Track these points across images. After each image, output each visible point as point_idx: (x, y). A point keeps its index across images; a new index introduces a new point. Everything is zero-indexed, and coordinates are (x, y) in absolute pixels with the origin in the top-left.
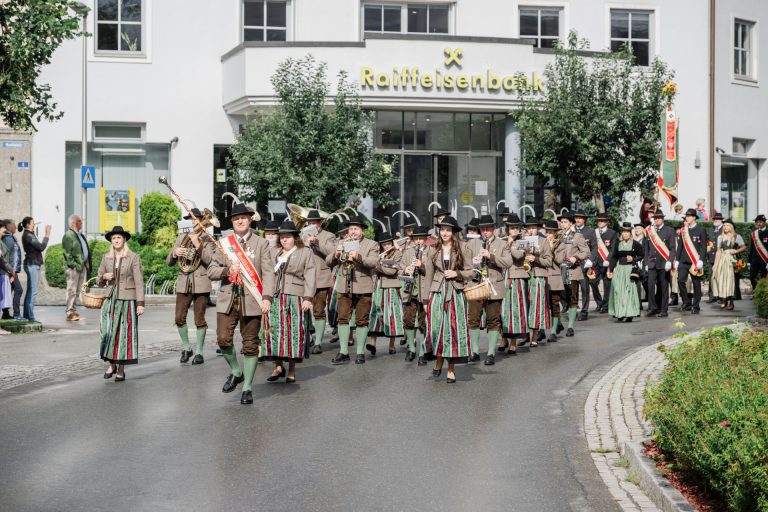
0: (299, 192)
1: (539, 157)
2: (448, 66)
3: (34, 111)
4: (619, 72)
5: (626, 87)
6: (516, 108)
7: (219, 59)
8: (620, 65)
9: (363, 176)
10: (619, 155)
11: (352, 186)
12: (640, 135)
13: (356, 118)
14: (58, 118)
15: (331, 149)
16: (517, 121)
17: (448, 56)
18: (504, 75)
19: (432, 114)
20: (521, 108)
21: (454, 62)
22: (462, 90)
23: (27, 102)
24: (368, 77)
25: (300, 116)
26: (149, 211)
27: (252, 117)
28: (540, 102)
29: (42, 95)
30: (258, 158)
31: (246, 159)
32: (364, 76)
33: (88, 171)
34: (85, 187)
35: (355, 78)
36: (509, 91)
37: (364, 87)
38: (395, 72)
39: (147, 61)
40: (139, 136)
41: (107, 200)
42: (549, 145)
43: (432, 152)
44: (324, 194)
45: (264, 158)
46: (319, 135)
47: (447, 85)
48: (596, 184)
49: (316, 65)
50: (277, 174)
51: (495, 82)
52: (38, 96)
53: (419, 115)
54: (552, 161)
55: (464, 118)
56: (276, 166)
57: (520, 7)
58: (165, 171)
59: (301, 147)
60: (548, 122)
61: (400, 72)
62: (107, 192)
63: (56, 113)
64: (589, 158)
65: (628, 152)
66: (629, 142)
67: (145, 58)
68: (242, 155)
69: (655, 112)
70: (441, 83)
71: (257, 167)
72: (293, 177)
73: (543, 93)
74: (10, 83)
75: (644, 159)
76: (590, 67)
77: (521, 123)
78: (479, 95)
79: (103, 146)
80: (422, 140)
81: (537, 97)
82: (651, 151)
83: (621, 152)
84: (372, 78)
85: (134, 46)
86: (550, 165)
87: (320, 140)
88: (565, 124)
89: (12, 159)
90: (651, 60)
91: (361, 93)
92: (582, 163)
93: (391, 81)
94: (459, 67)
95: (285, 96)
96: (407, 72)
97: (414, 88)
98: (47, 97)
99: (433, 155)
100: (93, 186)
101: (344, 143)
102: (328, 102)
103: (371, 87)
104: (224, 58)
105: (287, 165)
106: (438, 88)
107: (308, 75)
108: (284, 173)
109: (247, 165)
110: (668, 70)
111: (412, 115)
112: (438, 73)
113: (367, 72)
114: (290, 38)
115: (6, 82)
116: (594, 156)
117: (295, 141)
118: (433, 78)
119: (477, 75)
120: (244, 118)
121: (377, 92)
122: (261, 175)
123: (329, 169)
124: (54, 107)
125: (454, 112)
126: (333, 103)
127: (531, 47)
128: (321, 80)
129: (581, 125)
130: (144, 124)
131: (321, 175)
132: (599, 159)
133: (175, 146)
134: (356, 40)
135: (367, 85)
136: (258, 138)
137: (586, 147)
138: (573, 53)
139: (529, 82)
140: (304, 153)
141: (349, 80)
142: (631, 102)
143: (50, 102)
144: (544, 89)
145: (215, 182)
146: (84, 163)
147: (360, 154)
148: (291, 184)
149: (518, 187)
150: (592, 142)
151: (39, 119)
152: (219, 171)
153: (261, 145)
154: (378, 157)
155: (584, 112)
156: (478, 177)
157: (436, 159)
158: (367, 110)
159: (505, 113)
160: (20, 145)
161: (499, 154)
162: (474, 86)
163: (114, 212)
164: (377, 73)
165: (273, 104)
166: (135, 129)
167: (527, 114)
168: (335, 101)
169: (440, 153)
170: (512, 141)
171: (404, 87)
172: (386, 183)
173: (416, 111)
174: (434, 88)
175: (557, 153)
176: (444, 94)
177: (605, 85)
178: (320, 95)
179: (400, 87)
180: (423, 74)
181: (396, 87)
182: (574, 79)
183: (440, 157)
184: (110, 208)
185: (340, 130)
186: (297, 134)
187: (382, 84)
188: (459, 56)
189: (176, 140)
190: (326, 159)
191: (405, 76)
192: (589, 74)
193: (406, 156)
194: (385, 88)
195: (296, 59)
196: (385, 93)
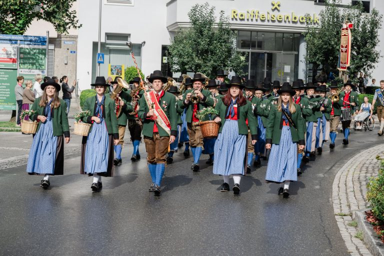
0: (200, 68)
1: (315, 54)
2: (273, 10)
3: (68, 24)
4: (356, 15)
5: (359, 22)
6: (305, 31)
7: (166, 5)
8: (356, 11)
9: (230, 61)
10: (354, 55)
11: (225, 66)
12: (365, 45)
13: (228, 34)
14: (79, 27)
15: (215, 48)
16: (305, 37)
17: (273, 5)
18: (300, 15)
19: (265, 33)
20: (307, 31)
21: (276, 8)
22: (280, 22)
23: (64, 19)
24: (235, 14)
25: (201, 32)
26: (129, 75)
27: (179, 32)
28: (317, 29)
29: (72, 16)
30: (181, 51)
31: (175, 52)
32: (233, 14)
33: (101, 55)
34: (99, 63)
35: (229, 14)
36: (302, 23)
37: (233, 19)
38: (248, 12)
39: (132, 5)
40: (127, 40)
41: (112, 70)
42: (320, 49)
43: (264, 51)
44: (211, 69)
45: (183, 51)
46: (210, 41)
47: (272, 19)
49: (210, 8)
50: (189, 59)
51: (295, 18)
52: (70, 17)
53: (259, 33)
54: (321, 57)
55: (281, 35)
56: (189, 55)
58: (139, 57)
59: (201, 47)
60: (320, 38)
61: (250, 12)
62: (111, 66)
63: (78, 25)
65: (358, 53)
66: (359, 48)
67: (131, 3)
68: (174, 49)
69: (372, 34)
70: (269, 18)
71: (180, 56)
72: (197, 61)
73: (318, 24)
74: (56, 9)
75: (366, 57)
76: (342, 12)
77: (307, 38)
78: (287, 24)
79: (110, 44)
80: (260, 45)
81: (315, 26)
82: (369, 53)
83: (355, 53)
84: (237, 15)
86: (320, 58)
87: (210, 44)
88: (328, 39)
89: (68, 49)
90: (371, 9)
91: (231, 22)
92: (336, 58)
93: (246, 16)
94: (279, 11)
95: (194, 22)
96: (254, 12)
97: (257, 20)
98: (74, 17)
99: (265, 53)
100: (103, 63)
101: (221, 45)
102: (215, 26)
103: (236, 19)
104: (168, 4)
105: (194, 55)
106: (268, 21)
107: (205, 12)
108: (193, 58)
110: (379, 14)
111: (256, 33)
112: (268, 13)
113: (234, 12)
115: (54, 9)
117: (198, 44)
118: (266, 16)
119: (287, 15)
120: (175, 31)
121: (239, 22)
122: (182, 59)
123: (214, 57)
124: (77, 22)
125: (276, 32)
126: (217, 27)
127: (314, 2)
128: (212, 15)
129: (336, 40)
130: (130, 35)
131: (210, 60)
133: (144, 45)
136: (181, 42)
137: (338, 50)
138: (334, 5)
139: (312, 19)
140: (202, 50)
141: (225, 15)
142: (361, 29)
143: (75, 19)
144: (320, 22)
145: (162, 63)
146: (99, 52)
147: (229, 51)
148: (196, 64)
149: (305, 68)
151: (69, 28)
152: (164, 58)
153: (182, 45)
154: (238, 53)
155: (338, 33)
156: (286, 64)
157: (266, 55)
158: (233, 30)
159: (300, 33)
160: (71, 43)
161: (296, 53)
162: (285, 20)
164: (239, 12)
165: (189, 26)
166: (125, 37)
167: (310, 33)
168: (218, 25)
169: (268, 52)
170: (303, 47)
171: (252, 20)
172: (241, 65)
173: (257, 31)
174: (266, 21)
175: (324, 53)
176: (271, 23)
178: (211, 22)
179: (250, 20)
180: (260, 15)
181: (248, 20)
182: (334, 17)
183: (268, 53)
184: (113, 74)
185: (220, 39)
186: (199, 40)
187: (241, 18)
188: (279, 5)
189: (144, 43)
190: (212, 53)
191: (252, 14)
192: (341, 15)
193: (252, 53)
194: (243, 20)
195: (200, 4)
196: (243, 22)
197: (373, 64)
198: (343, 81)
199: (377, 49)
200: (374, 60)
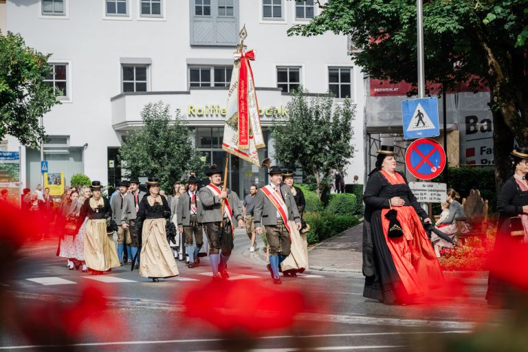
0: (157, 173)
1: (283, 152)
5: (329, 114)
6: (272, 125)
7: (110, 99)
9: (190, 163)
10: (326, 150)
11: (184, 169)
12: (338, 137)
13: (186, 134)
15: (172, 150)
16: (272, 132)
18: (265, 108)
20: (274, 125)
23: (35, 135)
24: (192, 110)
25: (156, 133)
28: (285, 122)
30: (135, 155)
31: (128, 156)
32: (190, 110)
33: (45, 164)
34: (43, 172)
35: (185, 111)
37: (190, 116)
38: (207, 107)
39: (70, 101)
40: (66, 143)
41: (49, 179)
42: (288, 145)
44: (169, 173)
45: (137, 155)
46: (166, 143)
48: (314, 166)
49: (164, 106)
50: (145, 164)
51: (261, 111)
53: (220, 129)
56: (144, 160)
57: (277, 66)
58: (78, 163)
59: (157, 149)
60: (287, 133)
61: (209, 107)
62: (49, 175)
64: (309, 152)
65: (331, 149)
66: (331, 143)
67: (69, 100)
68: (126, 153)
69: (345, 127)
71: (134, 160)
72: (153, 165)
73: (287, 117)
75: (339, 152)
77: (274, 134)
79: (46, 149)
81: (282, 119)
82: (342, 148)
83: (327, 148)
84: (194, 111)
85: (62, 93)
86: (289, 156)
87: (167, 145)
88: (296, 135)
91: (188, 119)
92: (305, 154)
93: (204, 112)
95: (149, 122)
96: (213, 107)
97: (217, 115)
98: (43, 132)
100: (47, 171)
101: (179, 147)
102: (171, 124)
103: (194, 115)
104: (113, 99)
105: (149, 158)
107: (160, 111)
108: (148, 163)
109: (129, 159)
111: (217, 129)
113: (191, 108)
114: (148, 90)
116: (312, 150)
117: (154, 146)
120: (124, 133)
121: (197, 118)
122: (136, 164)
123: (172, 160)
126: (174, 125)
127: (280, 92)
128: (167, 114)
129: (305, 135)
130: (69, 136)
131: (167, 164)
132: (314, 153)
133: (86, 148)
134: (186, 90)
135: (191, 114)
136: (134, 144)
137: (307, 146)
139: (279, 112)
140: (159, 152)
141: (182, 114)
144: (287, 115)
145: (109, 168)
147: (188, 152)
148: (152, 168)
150: (311, 143)
152: (111, 161)
153: (136, 148)
154: (198, 153)
155: (306, 127)
158: (192, 128)
159: (267, 127)
163: (53, 185)
164: (197, 108)
165: (141, 125)
166: (64, 139)
168: (174, 123)
170: (270, 143)
171: (211, 115)
172: (202, 167)
175: (292, 150)
177: (317, 113)
178: (167, 121)
179: (209, 116)
180: (222, 108)
181: (207, 115)
182: (301, 109)
184: (50, 183)
185: (177, 140)
186: (155, 142)
187: (200, 114)
189: (87, 145)
190: (170, 155)
191: (211, 109)
192: (309, 108)
193: (214, 152)
194: (201, 116)
195: (153, 103)
196: (201, 119)
197: (347, 160)
198: (315, 179)
199: (351, 143)
200: (348, 155)
